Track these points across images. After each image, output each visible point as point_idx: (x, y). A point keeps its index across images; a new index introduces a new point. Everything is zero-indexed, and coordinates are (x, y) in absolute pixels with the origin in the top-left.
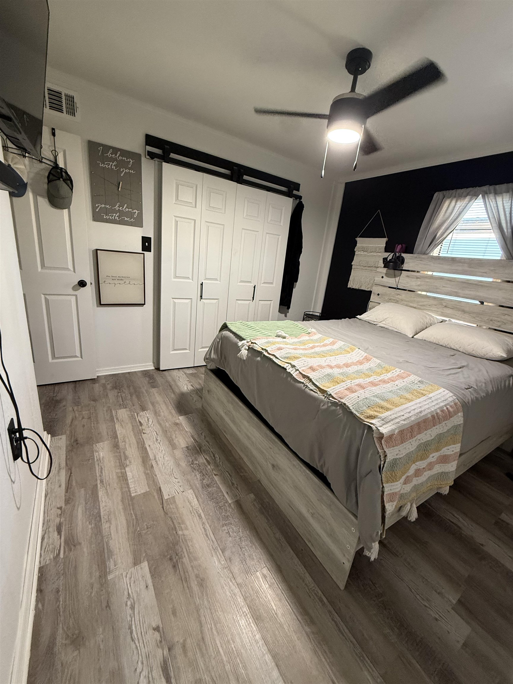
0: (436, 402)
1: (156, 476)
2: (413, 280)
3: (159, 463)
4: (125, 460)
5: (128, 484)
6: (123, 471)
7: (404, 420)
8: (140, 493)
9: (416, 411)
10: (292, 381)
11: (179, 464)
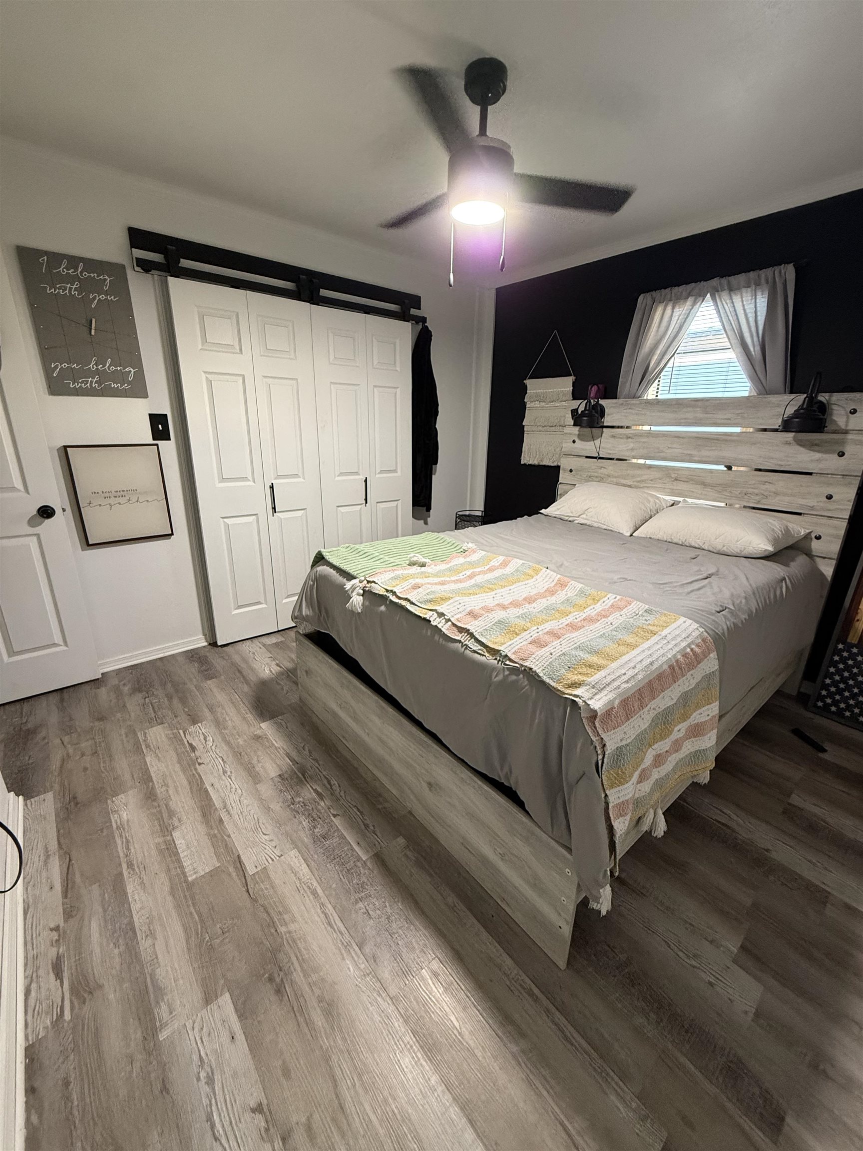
0: (674, 642)
1: (229, 836)
2: (622, 441)
3: (232, 812)
4: (170, 817)
5: (179, 861)
6: (169, 838)
7: (627, 682)
8: (203, 873)
9: (645, 663)
10: (441, 640)
11: (269, 808)
